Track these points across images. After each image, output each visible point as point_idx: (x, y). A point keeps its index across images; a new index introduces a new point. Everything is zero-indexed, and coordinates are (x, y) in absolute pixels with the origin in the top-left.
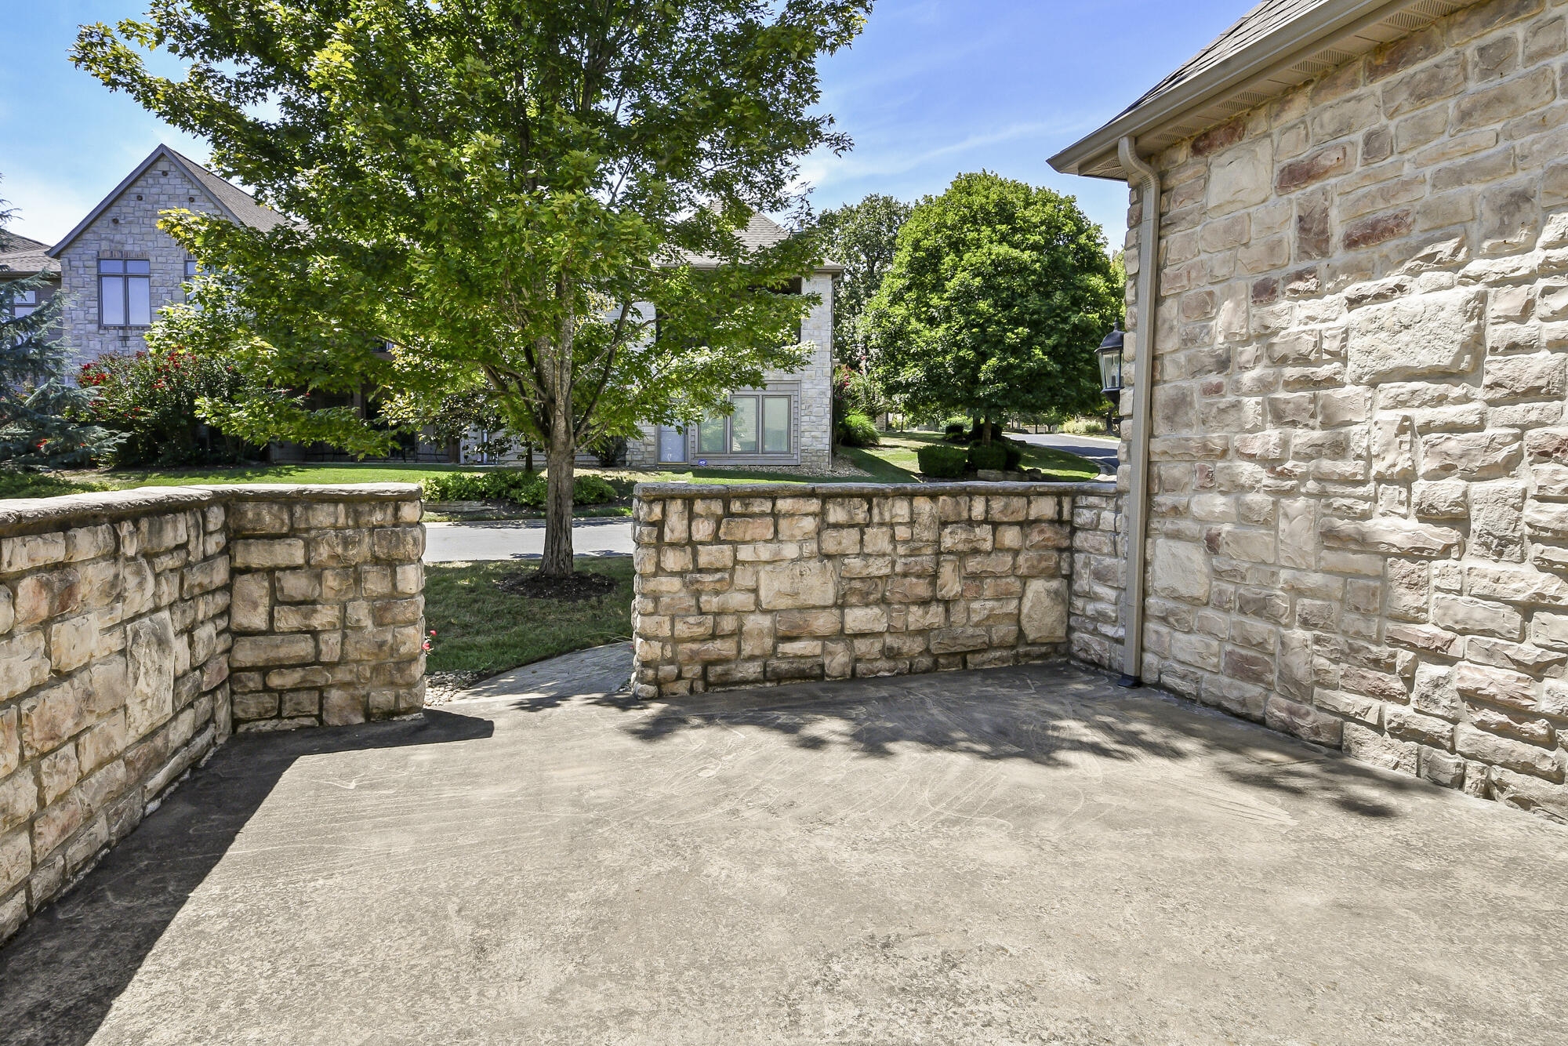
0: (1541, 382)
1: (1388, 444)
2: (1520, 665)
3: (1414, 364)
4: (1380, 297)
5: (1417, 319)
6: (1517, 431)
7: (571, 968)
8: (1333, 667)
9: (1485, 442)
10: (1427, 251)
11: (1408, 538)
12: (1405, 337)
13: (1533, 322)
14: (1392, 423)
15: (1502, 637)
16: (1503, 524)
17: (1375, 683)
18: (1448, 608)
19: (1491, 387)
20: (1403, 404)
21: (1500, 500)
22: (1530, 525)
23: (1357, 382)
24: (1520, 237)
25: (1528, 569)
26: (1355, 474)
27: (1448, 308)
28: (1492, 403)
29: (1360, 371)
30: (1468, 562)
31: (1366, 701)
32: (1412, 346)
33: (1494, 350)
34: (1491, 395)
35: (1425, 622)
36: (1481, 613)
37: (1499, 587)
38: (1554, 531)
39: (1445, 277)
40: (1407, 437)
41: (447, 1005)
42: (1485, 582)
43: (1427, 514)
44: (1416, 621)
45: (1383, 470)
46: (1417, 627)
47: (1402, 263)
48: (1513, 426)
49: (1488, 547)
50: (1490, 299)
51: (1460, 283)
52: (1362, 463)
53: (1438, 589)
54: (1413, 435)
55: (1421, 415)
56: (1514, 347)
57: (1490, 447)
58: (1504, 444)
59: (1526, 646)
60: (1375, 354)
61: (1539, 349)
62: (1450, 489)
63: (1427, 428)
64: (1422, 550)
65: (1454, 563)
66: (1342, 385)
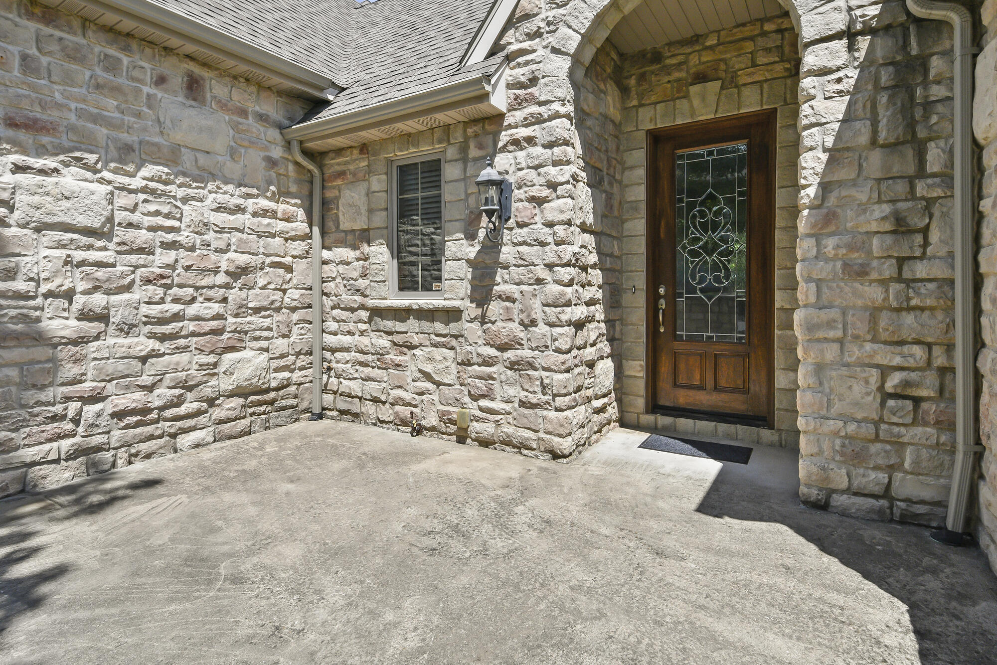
0: (145, 246)
1: (57, 271)
2: (143, 388)
3: (74, 222)
4: (42, 172)
5: (76, 195)
6: (132, 269)
7: (578, 627)
8: (14, 435)
9: (119, 274)
10: (77, 154)
11: (75, 331)
12: (65, 204)
13: (137, 214)
14: (59, 258)
15: (133, 376)
16: (131, 317)
17: (52, 432)
18: (101, 369)
19: (119, 244)
20: (64, 246)
21: (128, 304)
22: (146, 316)
23: (24, 226)
24: (130, 168)
25: (142, 339)
26: (29, 292)
27: (96, 194)
28: (119, 252)
29: (28, 219)
30: (111, 341)
31: (48, 446)
32: (72, 211)
33: (120, 224)
34: (119, 248)
35: (85, 381)
36: (121, 366)
37: (131, 350)
38: (159, 318)
39: (89, 175)
40: (68, 268)
41: (663, 647)
42: (123, 349)
43: (85, 316)
44: (80, 382)
45: (53, 289)
46: (82, 385)
47: (57, 155)
48: (131, 266)
49: (121, 330)
50: (116, 196)
51: (97, 181)
52: (34, 284)
53: (95, 359)
54: (72, 267)
55: (79, 255)
56: (130, 225)
57: (122, 276)
58: (127, 275)
59: (144, 377)
60: (43, 210)
61: (141, 229)
62: (98, 300)
63: (82, 263)
64: (83, 337)
65: (103, 342)
66: (9, 226)
